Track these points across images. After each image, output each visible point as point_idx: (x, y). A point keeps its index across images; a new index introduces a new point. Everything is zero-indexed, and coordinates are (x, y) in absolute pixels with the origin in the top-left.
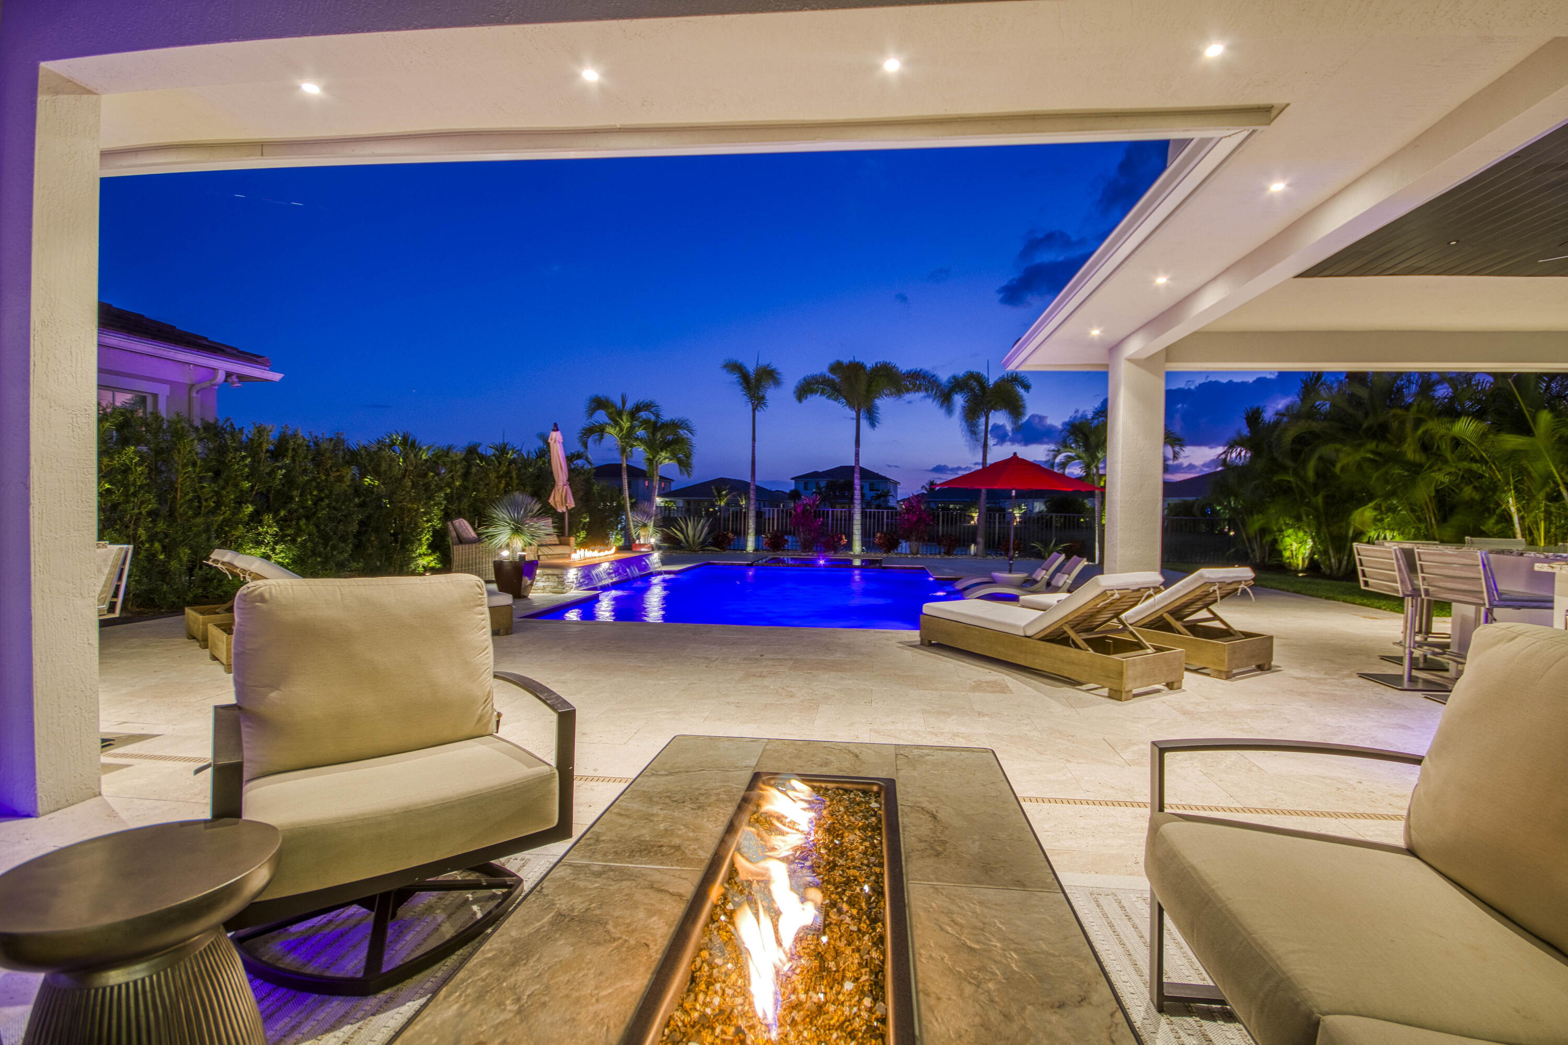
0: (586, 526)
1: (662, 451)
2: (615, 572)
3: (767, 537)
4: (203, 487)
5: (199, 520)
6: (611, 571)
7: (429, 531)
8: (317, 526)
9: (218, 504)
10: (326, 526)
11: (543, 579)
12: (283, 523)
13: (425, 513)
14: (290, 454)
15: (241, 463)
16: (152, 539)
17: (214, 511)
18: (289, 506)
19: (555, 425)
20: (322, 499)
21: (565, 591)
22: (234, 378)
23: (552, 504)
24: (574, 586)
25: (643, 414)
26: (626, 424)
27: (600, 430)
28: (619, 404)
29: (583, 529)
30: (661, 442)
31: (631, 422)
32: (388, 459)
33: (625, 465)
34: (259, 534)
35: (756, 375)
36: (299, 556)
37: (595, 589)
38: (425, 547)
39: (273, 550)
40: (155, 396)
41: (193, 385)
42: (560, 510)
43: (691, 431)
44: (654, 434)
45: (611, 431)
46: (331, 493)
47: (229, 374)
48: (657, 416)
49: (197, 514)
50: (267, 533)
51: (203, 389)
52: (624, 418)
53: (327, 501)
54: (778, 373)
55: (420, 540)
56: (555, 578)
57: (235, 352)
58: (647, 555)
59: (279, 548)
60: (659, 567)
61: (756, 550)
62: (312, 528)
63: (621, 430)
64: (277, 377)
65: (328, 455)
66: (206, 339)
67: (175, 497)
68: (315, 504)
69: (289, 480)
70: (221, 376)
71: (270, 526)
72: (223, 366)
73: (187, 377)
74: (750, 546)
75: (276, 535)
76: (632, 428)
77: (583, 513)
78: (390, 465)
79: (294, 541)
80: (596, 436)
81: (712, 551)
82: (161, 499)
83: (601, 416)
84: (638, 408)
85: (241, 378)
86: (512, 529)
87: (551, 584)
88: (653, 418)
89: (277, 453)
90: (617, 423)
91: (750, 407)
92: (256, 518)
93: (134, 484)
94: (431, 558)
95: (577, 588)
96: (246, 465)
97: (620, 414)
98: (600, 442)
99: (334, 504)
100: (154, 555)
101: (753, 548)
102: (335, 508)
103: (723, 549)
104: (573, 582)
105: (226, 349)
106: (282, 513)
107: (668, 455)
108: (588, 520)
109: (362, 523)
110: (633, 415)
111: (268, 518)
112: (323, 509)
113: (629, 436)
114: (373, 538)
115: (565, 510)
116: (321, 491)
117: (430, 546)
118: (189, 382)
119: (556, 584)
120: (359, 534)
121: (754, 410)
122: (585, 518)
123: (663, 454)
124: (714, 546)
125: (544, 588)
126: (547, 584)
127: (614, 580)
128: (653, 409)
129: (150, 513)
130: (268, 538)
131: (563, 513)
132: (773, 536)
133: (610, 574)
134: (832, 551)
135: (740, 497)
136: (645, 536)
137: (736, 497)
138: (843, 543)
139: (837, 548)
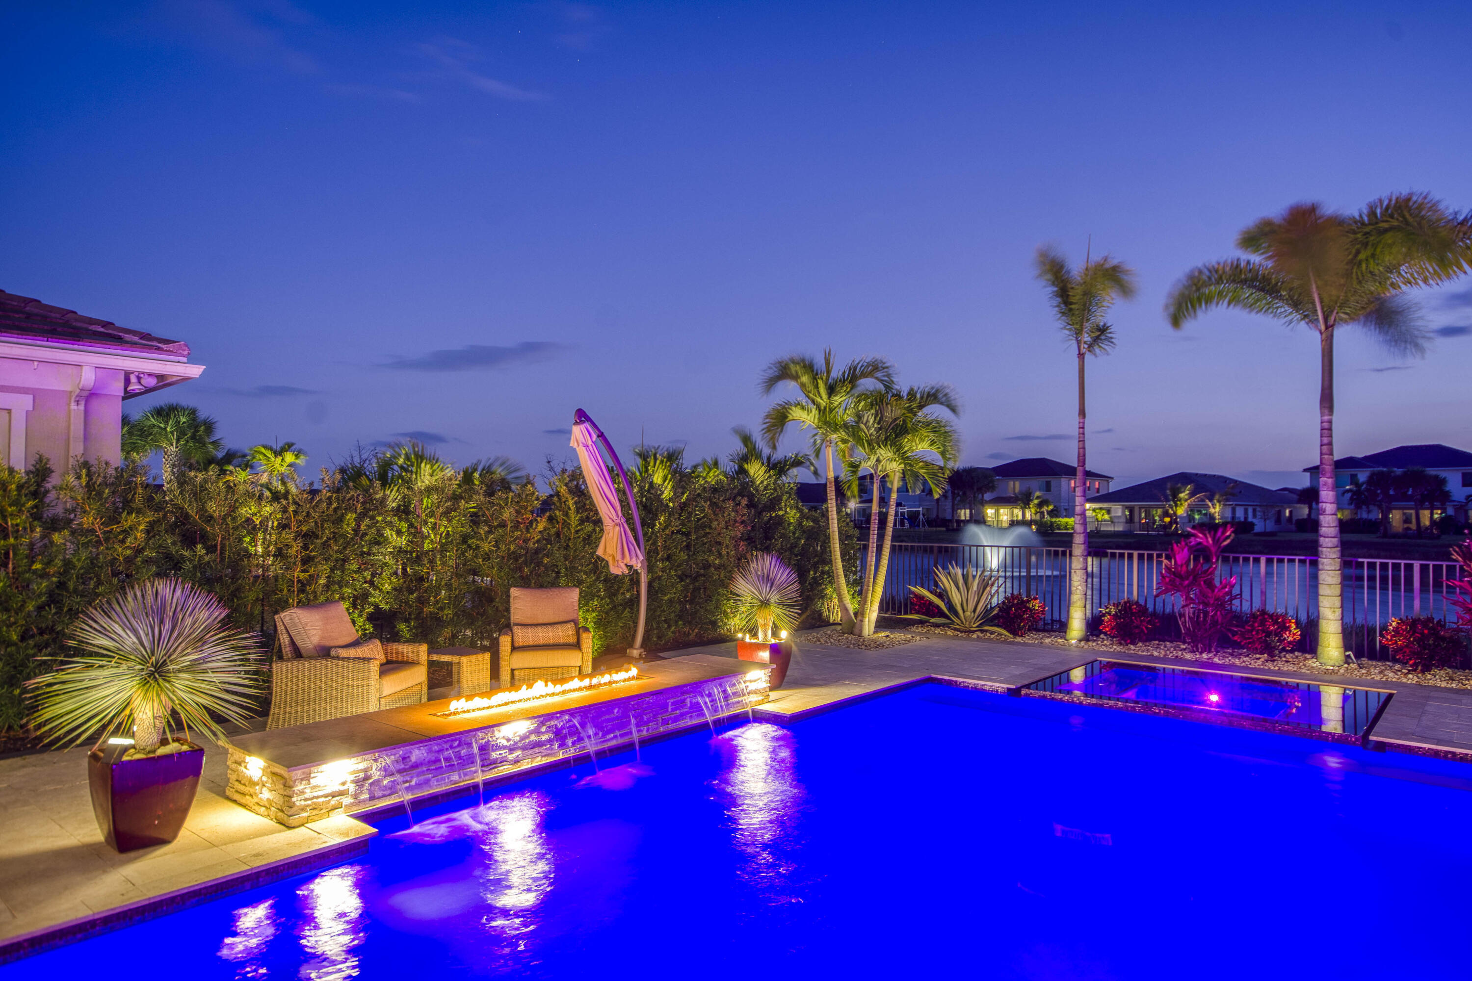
3: (1108, 613)
28: (821, 365)
35: (1084, 280)
41: (72, 392)
42: (615, 571)
64: (195, 371)
70: (117, 377)
73: (66, 381)
74: (1076, 626)
81: (998, 634)
91: (1074, 349)
101: (1080, 634)
103: (1017, 631)
104: (339, 793)
115: (626, 571)
118: (69, 389)
121: (1082, 356)
132: (1120, 611)
133: (539, 744)
134: (1262, 653)
135: (1211, 500)
136: (765, 625)
137: (1203, 501)
138: (1290, 639)
139: (1274, 648)
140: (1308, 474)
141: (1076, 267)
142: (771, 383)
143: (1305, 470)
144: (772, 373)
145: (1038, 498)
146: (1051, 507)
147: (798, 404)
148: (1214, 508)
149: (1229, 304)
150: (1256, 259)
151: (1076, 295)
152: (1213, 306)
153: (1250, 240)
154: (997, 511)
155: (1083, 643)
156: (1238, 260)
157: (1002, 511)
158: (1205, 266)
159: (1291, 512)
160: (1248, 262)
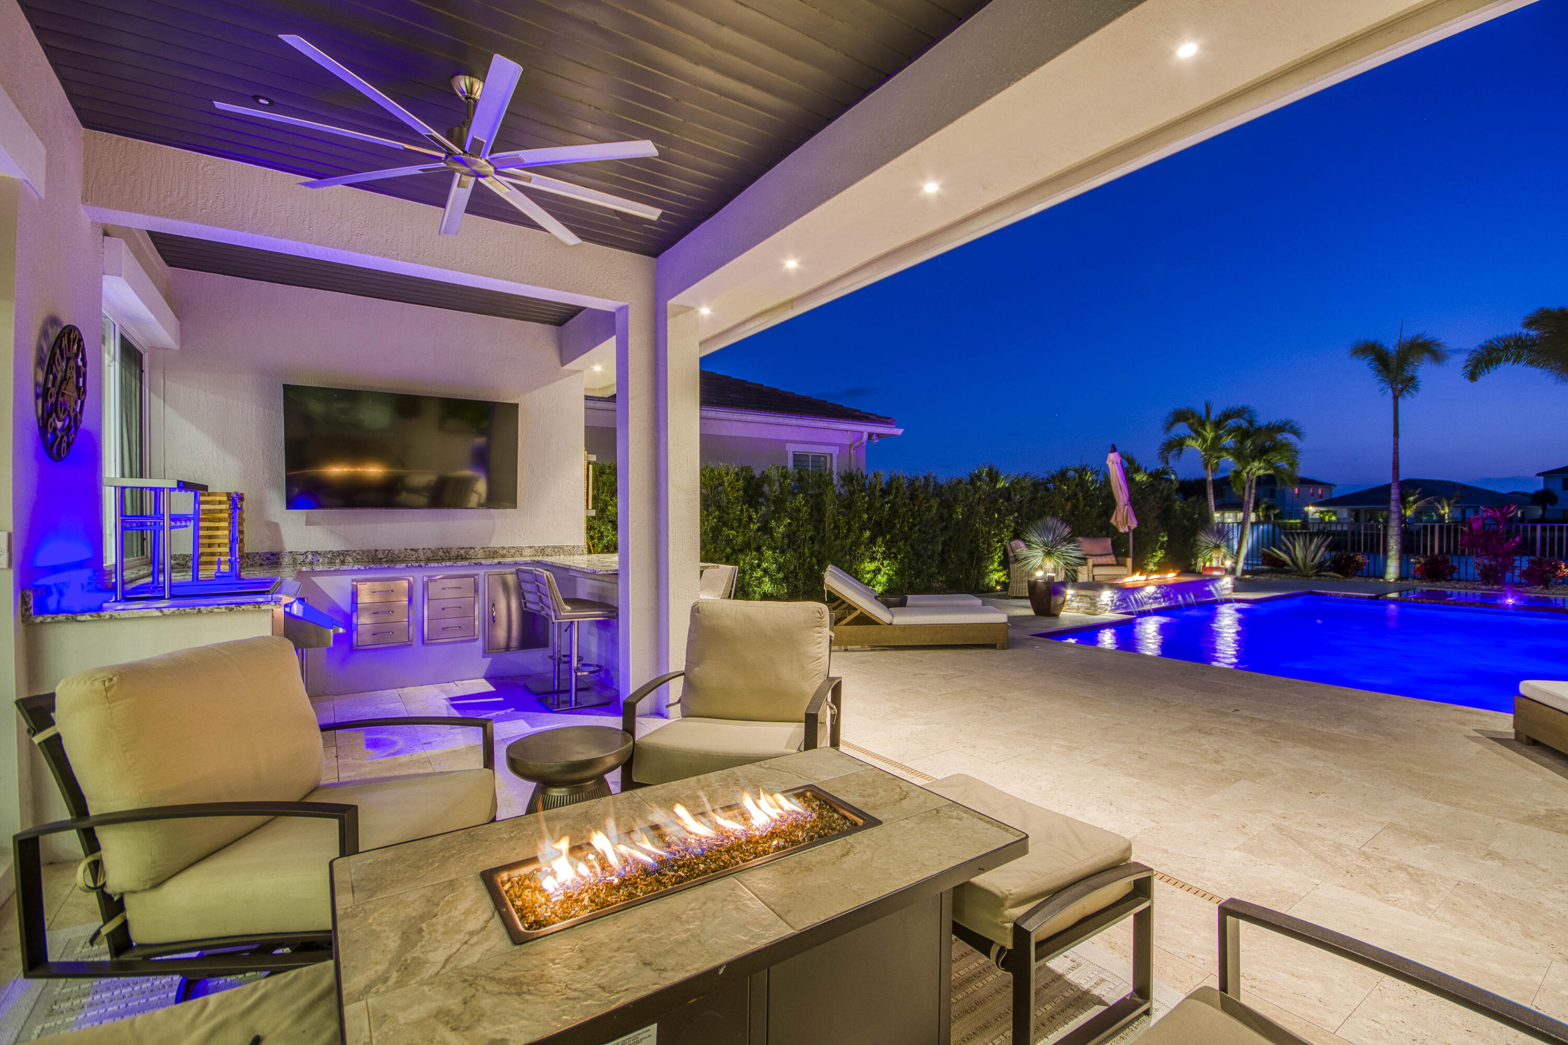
0: (1165, 546)
1: (1253, 461)
2: (1163, 596)
3: (1419, 562)
4: (840, 520)
5: (838, 542)
6: (1159, 596)
7: (1000, 550)
8: (912, 547)
9: (849, 530)
10: (919, 546)
11: (1078, 600)
12: (889, 545)
13: (995, 535)
14: (894, 491)
15: (862, 500)
16: (812, 554)
17: (846, 536)
18: (893, 531)
19: (1113, 446)
20: (915, 525)
21: (1097, 612)
22: (874, 437)
23: (1114, 524)
24: (1109, 608)
25: (1232, 423)
26: (1209, 434)
27: (1179, 444)
28: (1204, 414)
29: (1160, 548)
30: (1252, 451)
31: (1216, 432)
32: (965, 491)
33: (1210, 479)
34: (874, 552)
35: (1398, 353)
36: (899, 569)
37: (1131, 613)
38: (996, 565)
39: (882, 564)
40: (831, 455)
41: (851, 445)
42: (1122, 530)
43: (1296, 432)
44: (1242, 442)
45: (1194, 444)
46: (922, 520)
47: (870, 435)
48: (1251, 423)
49: (836, 539)
50: (878, 551)
51: (857, 447)
52: (1208, 428)
53: (918, 527)
54: (1438, 345)
55: (992, 558)
56: (1088, 599)
57: (875, 418)
58: (1215, 579)
59: (886, 563)
60: (1230, 594)
61: (1402, 577)
62: (908, 548)
63: (1205, 440)
64: (899, 432)
65: (920, 490)
66: (859, 411)
67: (825, 527)
68: (910, 529)
69: (894, 511)
70: (865, 436)
71: (880, 546)
72: (866, 429)
73: (847, 440)
74: (1392, 571)
75: (884, 552)
76: (1217, 438)
77: (1159, 532)
78: (966, 495)
79: (896, 557)
80: (1175, 452)
81: (1331, 577)
82: (816, 529)
83: (1181, 429)
84: (1227, 416)
85: (878, 435)
86: (1044, 552)
87: (1085, 605)
88: (1245, 425)
89: (885, 492)
90: (1199, 434)
91: (1390, 393)
92: (872, 541)
93: (802, 519)
94: (1002, 574)
95: (1112, 611)
96: (866, 502)
97: (1203, 425)
98: (1179, 456)
99: (923, 529)
100: (813, 566)
101: (1396, 576)
102: (925, 533)
103: (1347, 575)
104: (1107, 605)
105: (870, 416)
106: (888, 537)
107: (1262, 464)
108: (1166, 539)
109: (945, 543)
110: (1218, 425)
111: (879, 540)
112: (916, 533)
113: (1215, 447)
114: (953, 556)
115: (1127, 530)
116: (915, 519)
117: (1000, 564)
118: (849, 443)
119: (1089, 605)
120: (943, 551)
121: (1395, 398)
122: (1163, 537)
123: (1256, 464)
124: (1335, 571)
125: (1078, 608)
126: (1080, 604)
127: (1163, 605)
128: (1246, 416)
129: (811, 538)
130: (879, 556)
131: (1127, 534)
132: (1429, 561)
133: (1156, 598)
134: (1539, 585)
135: (1439, 503)
136: (1218, 558)
137: (1432, 503)
138: (1561, 575)
139: (1550, 581)
140: (1542, 478)
141: (1391, 344)
142: (1169, 426)
143: (1539, 475)
144: (1171, 419)
145: (1265, 503)
146: (1277, 511)
147: (1189, 437)
148: (1443, 509)
149: (1514, 363)
150: (1533, 333)
151: (1393, 363)
152: (1502, 364)
153: (1530, 322)
154: (1223, 515)
155: (1399, 582)
156: (1520, 333)
157: (1226, 515)
158: (1493, 338)
159: (1523, 513)
160: (1528, 335)
